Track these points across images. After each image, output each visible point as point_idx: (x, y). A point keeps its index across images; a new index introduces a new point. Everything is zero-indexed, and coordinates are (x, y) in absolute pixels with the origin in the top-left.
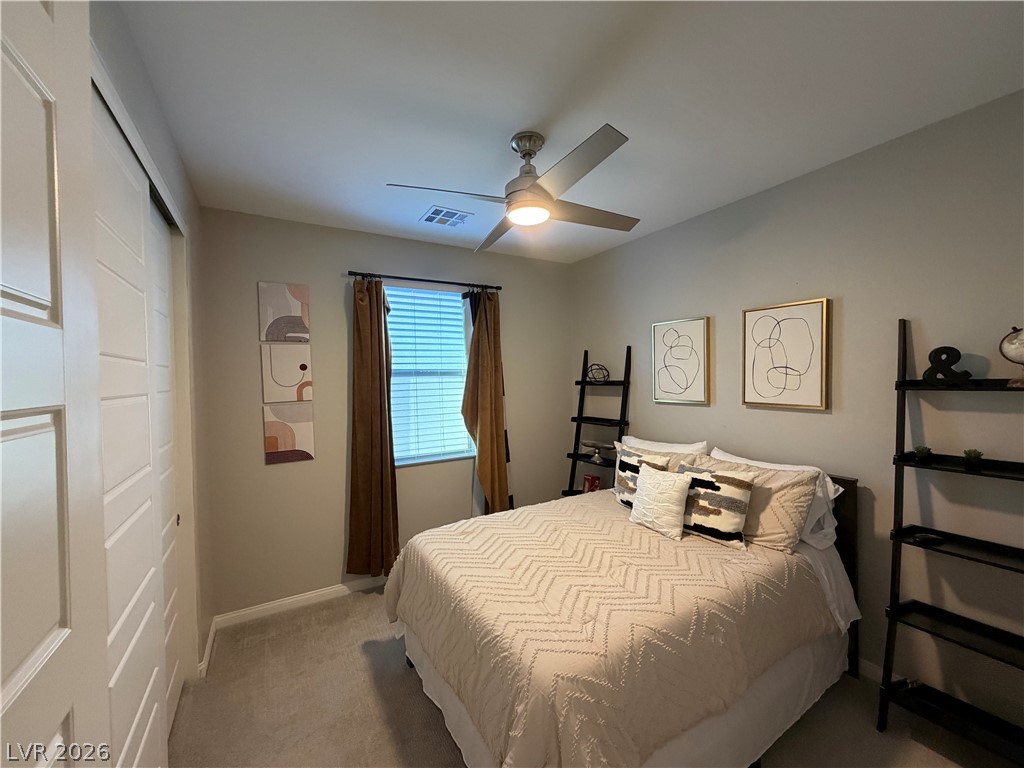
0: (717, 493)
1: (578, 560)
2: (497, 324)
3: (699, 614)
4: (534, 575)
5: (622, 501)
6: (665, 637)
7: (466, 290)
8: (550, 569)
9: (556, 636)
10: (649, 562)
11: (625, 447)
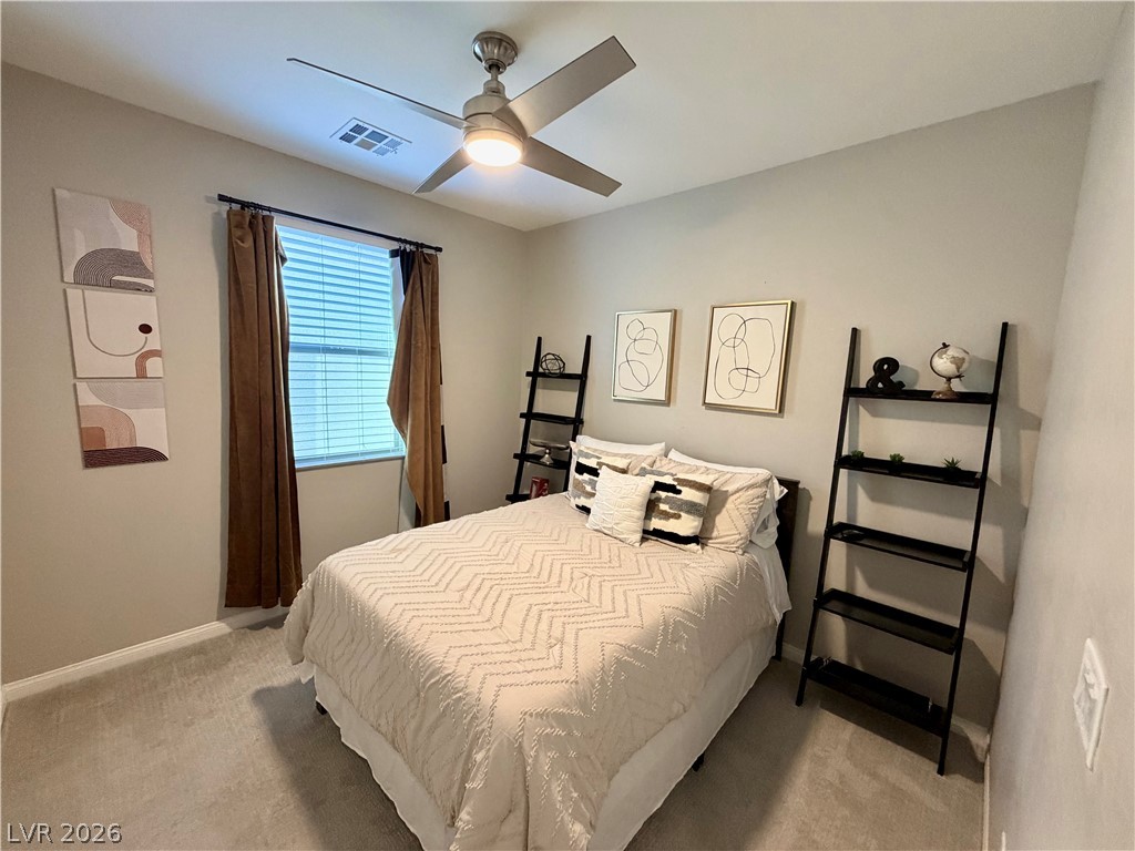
0: (678, 496)
1: (535, 574)
2: (435, 294)
3: (666, 624)
4: (486, 596)
5: (577, 506)
6: (635, 652)
7: (396, 246)
8: (505, 587)
9: (520, 667)
10: (612, 572)
11: (582, 448)
